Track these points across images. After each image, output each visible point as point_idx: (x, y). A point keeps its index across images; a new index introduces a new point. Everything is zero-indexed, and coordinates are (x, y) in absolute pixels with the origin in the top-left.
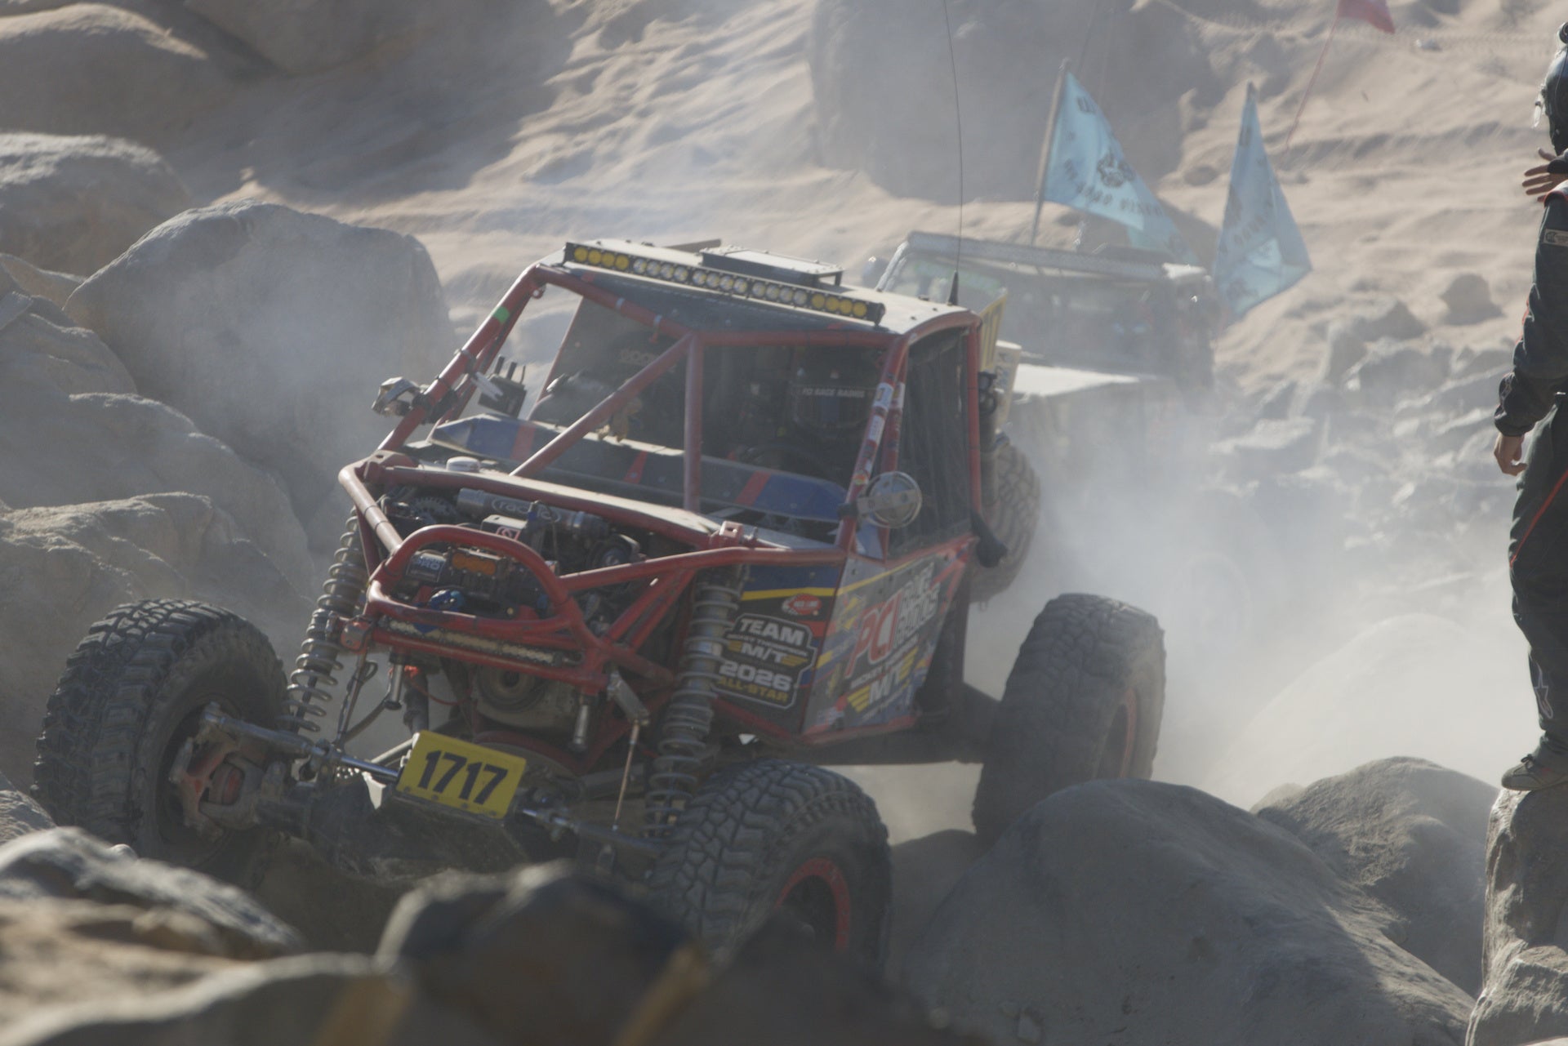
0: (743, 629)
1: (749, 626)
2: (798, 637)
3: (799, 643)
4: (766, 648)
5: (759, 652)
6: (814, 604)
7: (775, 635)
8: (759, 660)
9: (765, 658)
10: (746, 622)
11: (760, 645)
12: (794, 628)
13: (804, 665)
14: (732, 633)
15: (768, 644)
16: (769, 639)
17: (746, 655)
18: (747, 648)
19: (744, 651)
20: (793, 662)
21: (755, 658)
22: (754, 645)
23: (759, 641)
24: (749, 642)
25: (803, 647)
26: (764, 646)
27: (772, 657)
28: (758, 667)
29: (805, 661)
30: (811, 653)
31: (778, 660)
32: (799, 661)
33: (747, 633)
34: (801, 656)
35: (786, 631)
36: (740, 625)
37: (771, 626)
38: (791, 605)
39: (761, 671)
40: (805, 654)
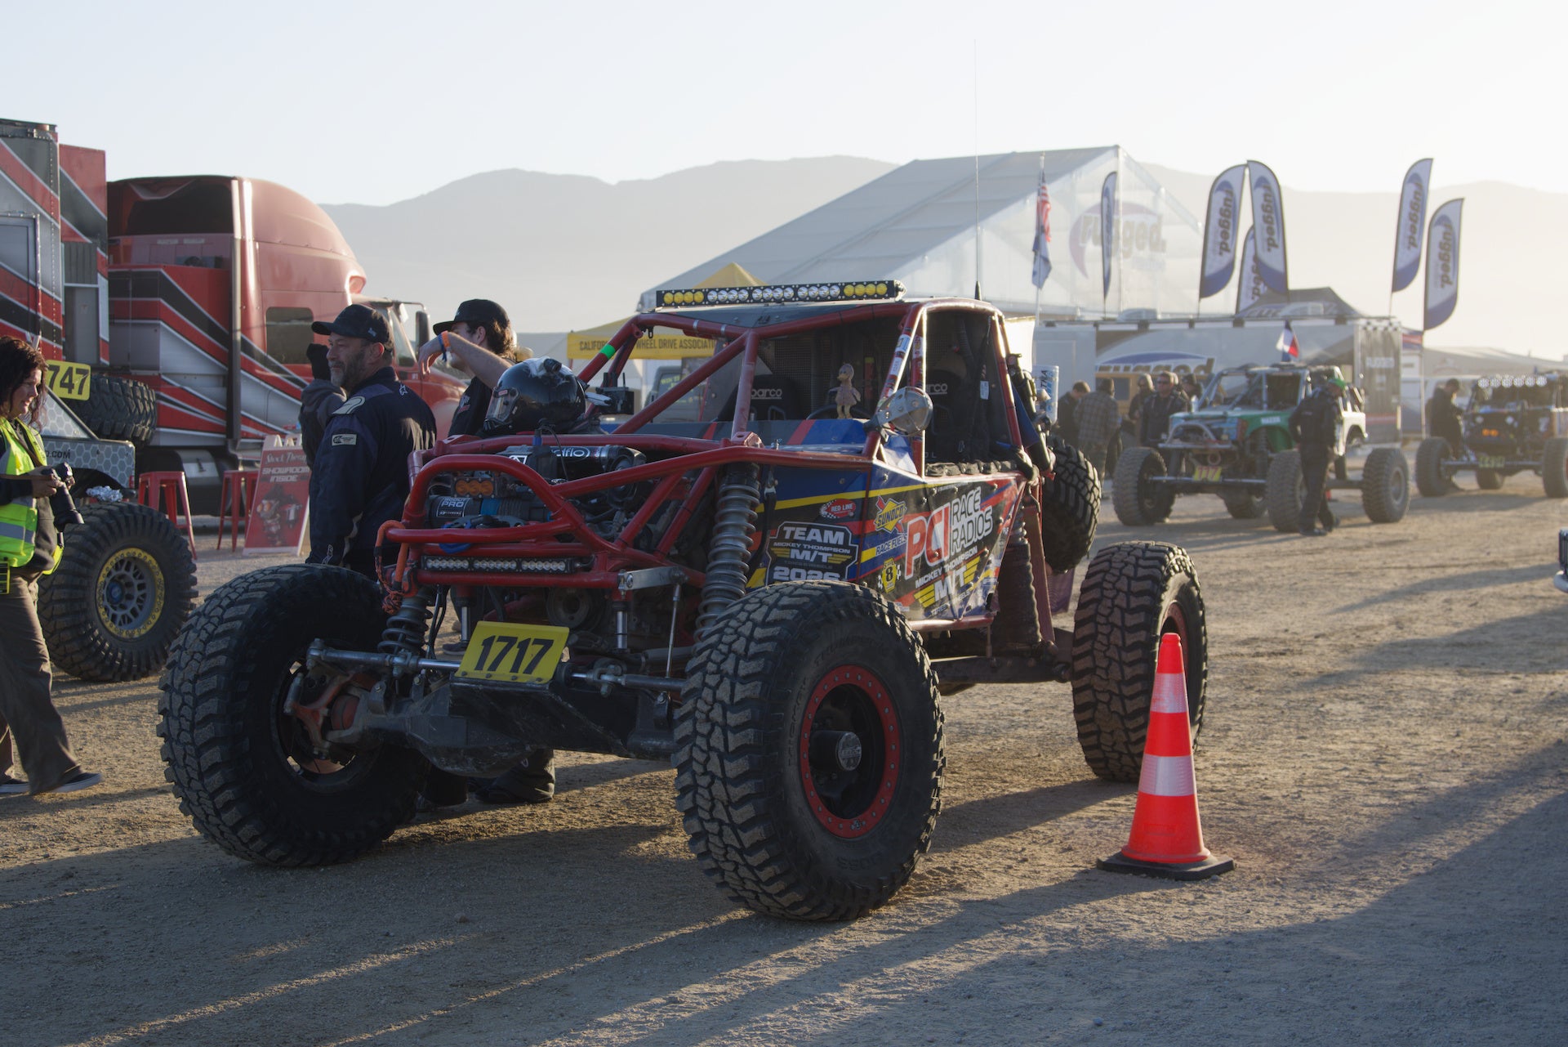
0: (787, 536)
1: (793, 533)
2: (840, 536)
3: (841, 542)
4: (812, 551)
5: (806, 555)
6: (849, 506)
7: (818, 538)
8: (808, 562)
9: (812, 560)
10: (788, 530)
11: (807, 549)
12: (834, 531)
13: (849, 561)
14: (777, 541)
15: (813, 547)
16: (814, 542)
17: (795, 560)
18: (794, 553)
19: (792, 557)
20: (838, 560)
21: (804, 561)
22: (801, 550)
23: (805, 546)
24: (796, 548)
25: (845, 546)
26: (810, 550)
27: (819, 558)
28: (807, 569)
29: (849, 557)
30: (853, 550)
31: (824, 560)
32: (844, 558)
33: (792, 540)
34: (846, 554)
35: (828, 533)
36: (783, 533)
37: (813, 531)
38: (828, 510)
39: (811, 572)
40: (849, 552)
